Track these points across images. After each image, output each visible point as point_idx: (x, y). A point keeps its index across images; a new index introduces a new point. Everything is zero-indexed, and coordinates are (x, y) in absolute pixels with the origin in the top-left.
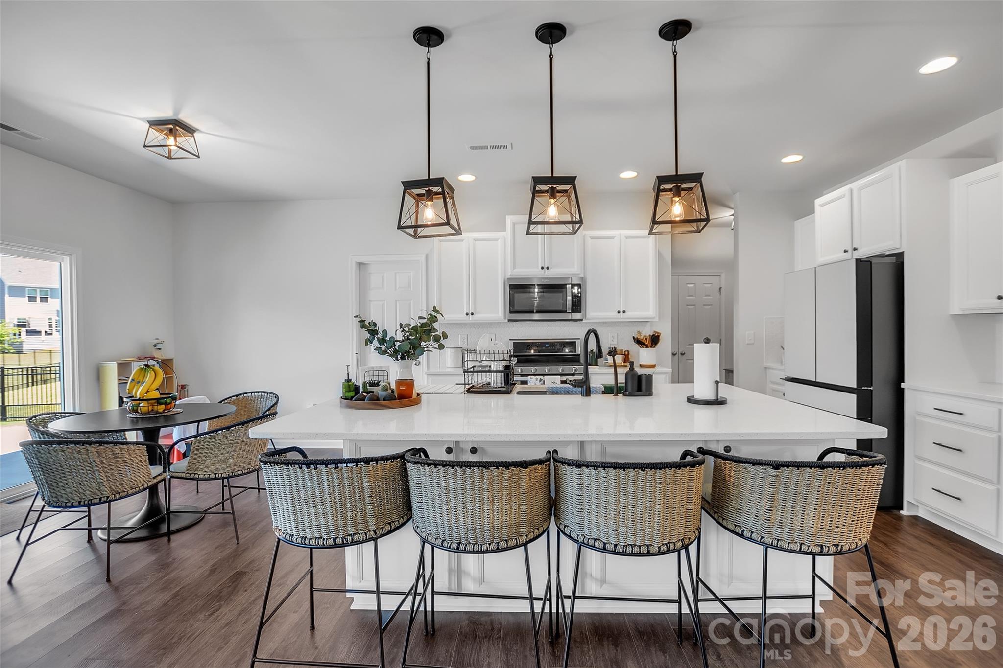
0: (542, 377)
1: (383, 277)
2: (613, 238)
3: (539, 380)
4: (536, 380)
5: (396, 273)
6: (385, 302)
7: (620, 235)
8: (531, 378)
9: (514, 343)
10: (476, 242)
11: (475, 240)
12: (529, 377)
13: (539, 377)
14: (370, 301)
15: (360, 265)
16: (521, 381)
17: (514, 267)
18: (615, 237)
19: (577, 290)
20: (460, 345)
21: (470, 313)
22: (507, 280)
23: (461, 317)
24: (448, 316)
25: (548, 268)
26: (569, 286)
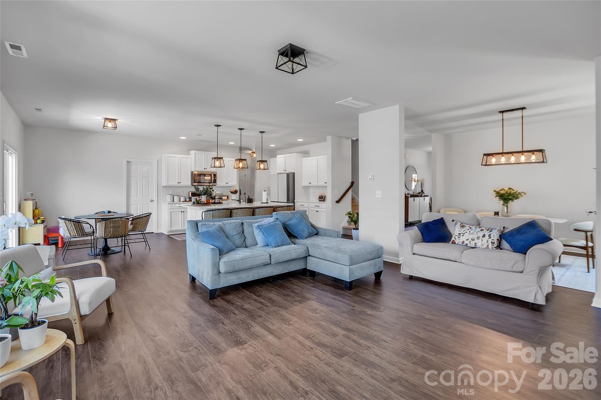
1: (137, 167)
5: (143, 166)
6: (138, 177)
7: (227, 159)
10: (181, 158)
15: (128, 162)
17: (195, 168)
19: (215, 176)
20: (170, 194)
21: (179, 182)
22: (192, 172)
23: (175, 184)
24: (171, 183)
25: (206, 169)
26: (212, 175)
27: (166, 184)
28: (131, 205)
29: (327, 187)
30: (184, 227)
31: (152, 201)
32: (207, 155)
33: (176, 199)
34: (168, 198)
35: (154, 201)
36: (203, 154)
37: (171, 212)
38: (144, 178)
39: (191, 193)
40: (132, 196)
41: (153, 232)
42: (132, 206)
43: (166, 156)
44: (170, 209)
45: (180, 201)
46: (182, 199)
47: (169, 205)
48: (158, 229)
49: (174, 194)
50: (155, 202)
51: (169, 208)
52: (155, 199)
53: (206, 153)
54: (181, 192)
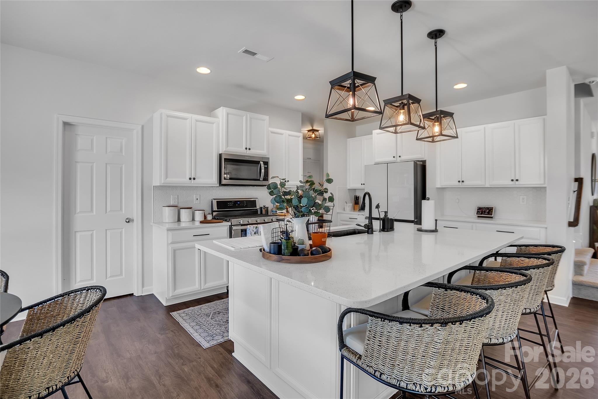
0: (257, 226)
1: (92, 141)
2: (282, 134)
3: (255, 227)
4: (254, 228)
5: (106, 138)
6: (95, 164)
7: (286, 133)
8: (250, 227)
9: (217, 201)
10: (197, 122)
11: (197, 121)
12: (249, 226)
13: (255, 226)
14: (76, 162)
15: (66, 124)
16: (241, 229)
17: (227, 146)
18: (283, 134)
19: (266, 166)
20: (172, 203)
21: (192, 178)
22: (220, 155)
23: (185, 181)
24: (173, 180)
25: (250, 149)
26: (262, 163)
27: (163, 182)
28: (75, 232)
29: (548, 189)
30: (205, 283)
31: (129, 222)
32: (251, 118)
33: (185, 215)
34: (168, 214)
35: (133, 220)
36: (244, 118)
37: (174, 251)
38: (109, 167)
39: (217, 202)
40: (78, 210)
41: (132, 295)
42: (78, 235)
43: (161, 114)
44: (172, 243)
45: (193, 219)
46: (199, 216)
47: (170, 233)
48: (143, 286)
49: (181, 205)
50: (136, 225)
51: (170, 242)
52: (136, 215)
53: (249, 114)
54: (195, 199)
